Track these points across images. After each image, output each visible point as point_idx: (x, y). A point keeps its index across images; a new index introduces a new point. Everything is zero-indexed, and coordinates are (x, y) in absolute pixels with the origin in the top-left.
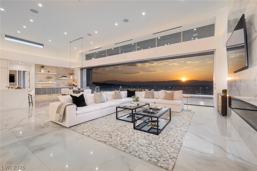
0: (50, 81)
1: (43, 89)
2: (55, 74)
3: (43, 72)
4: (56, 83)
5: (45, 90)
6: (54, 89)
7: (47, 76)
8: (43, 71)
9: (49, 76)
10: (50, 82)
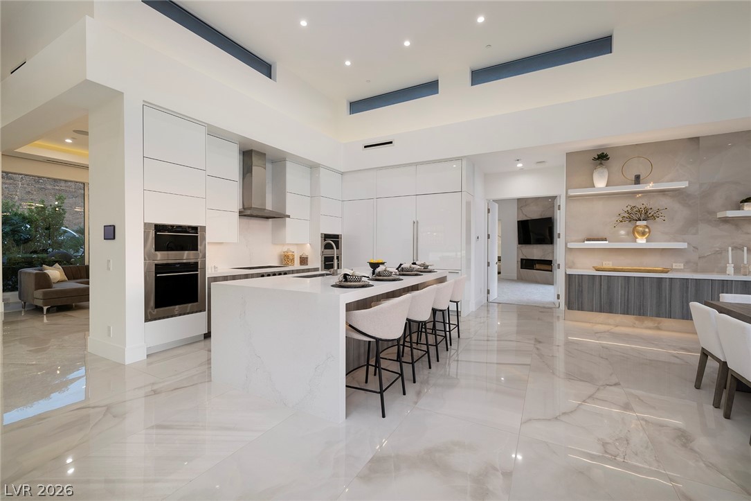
0: (643, 234)
1: (597, 280)
2: (682, 185)
3: (601, 189)
4: (683, 245)
5: (609, 288)
6: (666, 285)
7: (622, 206)
8: (600, 183)
9: (641, 203)
10: (641, 241)
